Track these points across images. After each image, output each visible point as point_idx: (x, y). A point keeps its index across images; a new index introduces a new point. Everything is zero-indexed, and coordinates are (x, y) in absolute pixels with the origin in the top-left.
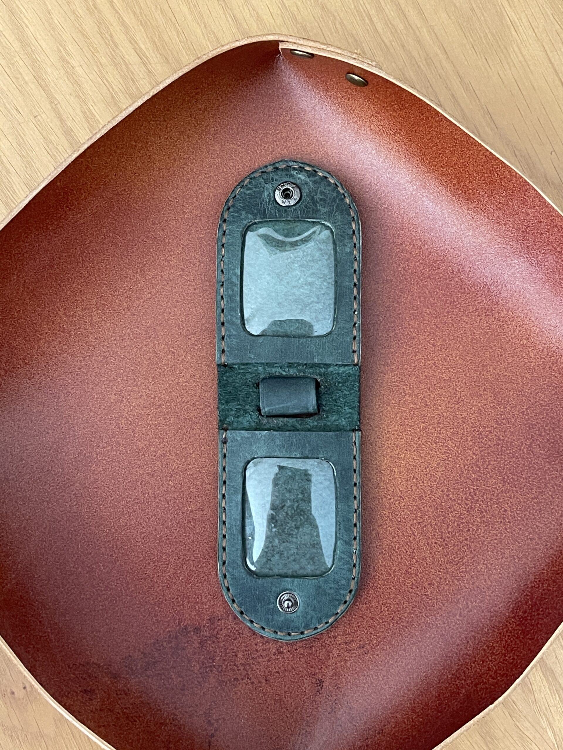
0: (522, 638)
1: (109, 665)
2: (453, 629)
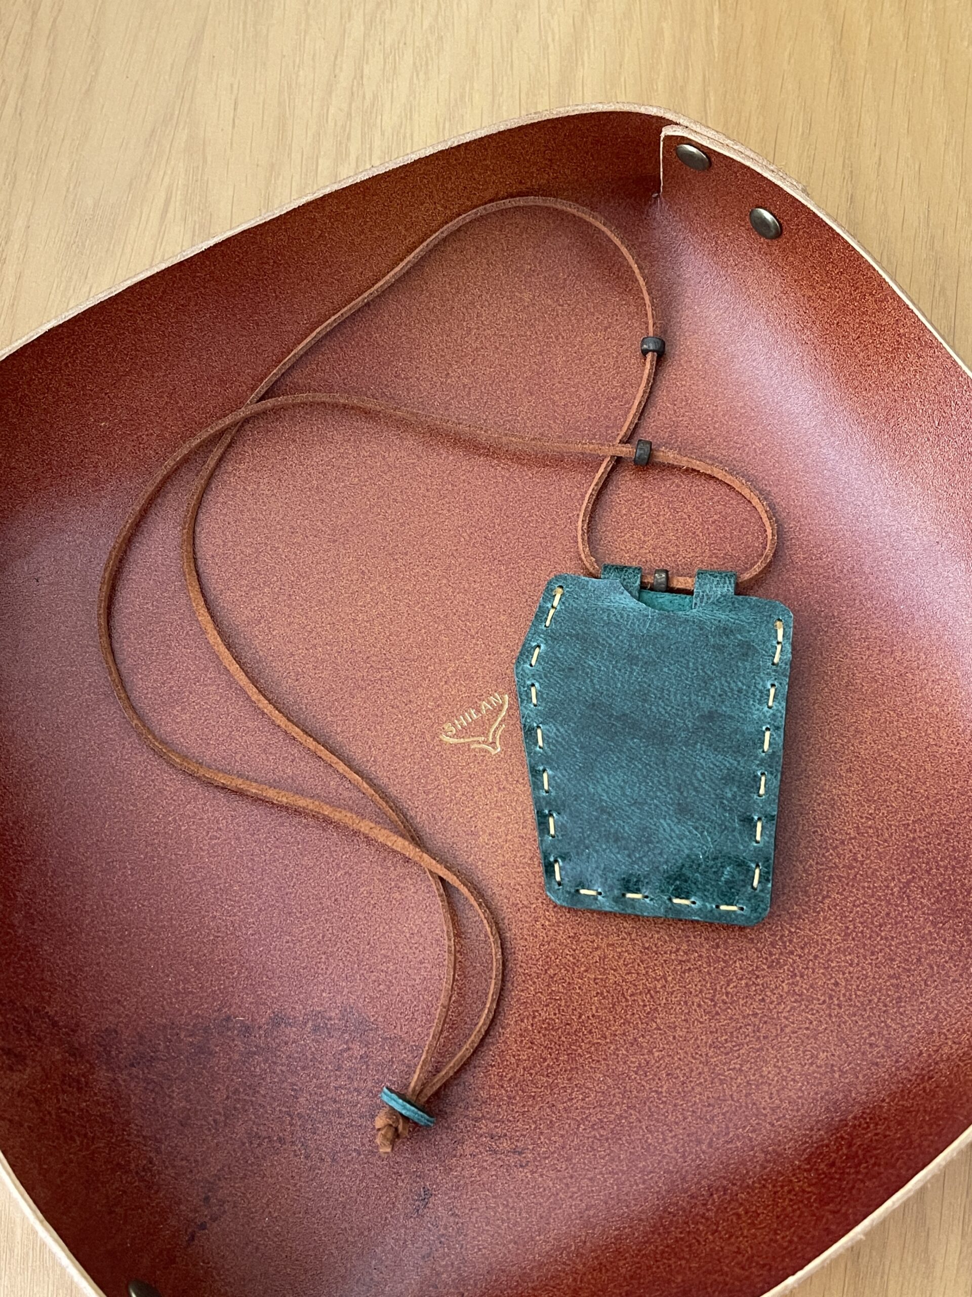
2: (690, 1165)
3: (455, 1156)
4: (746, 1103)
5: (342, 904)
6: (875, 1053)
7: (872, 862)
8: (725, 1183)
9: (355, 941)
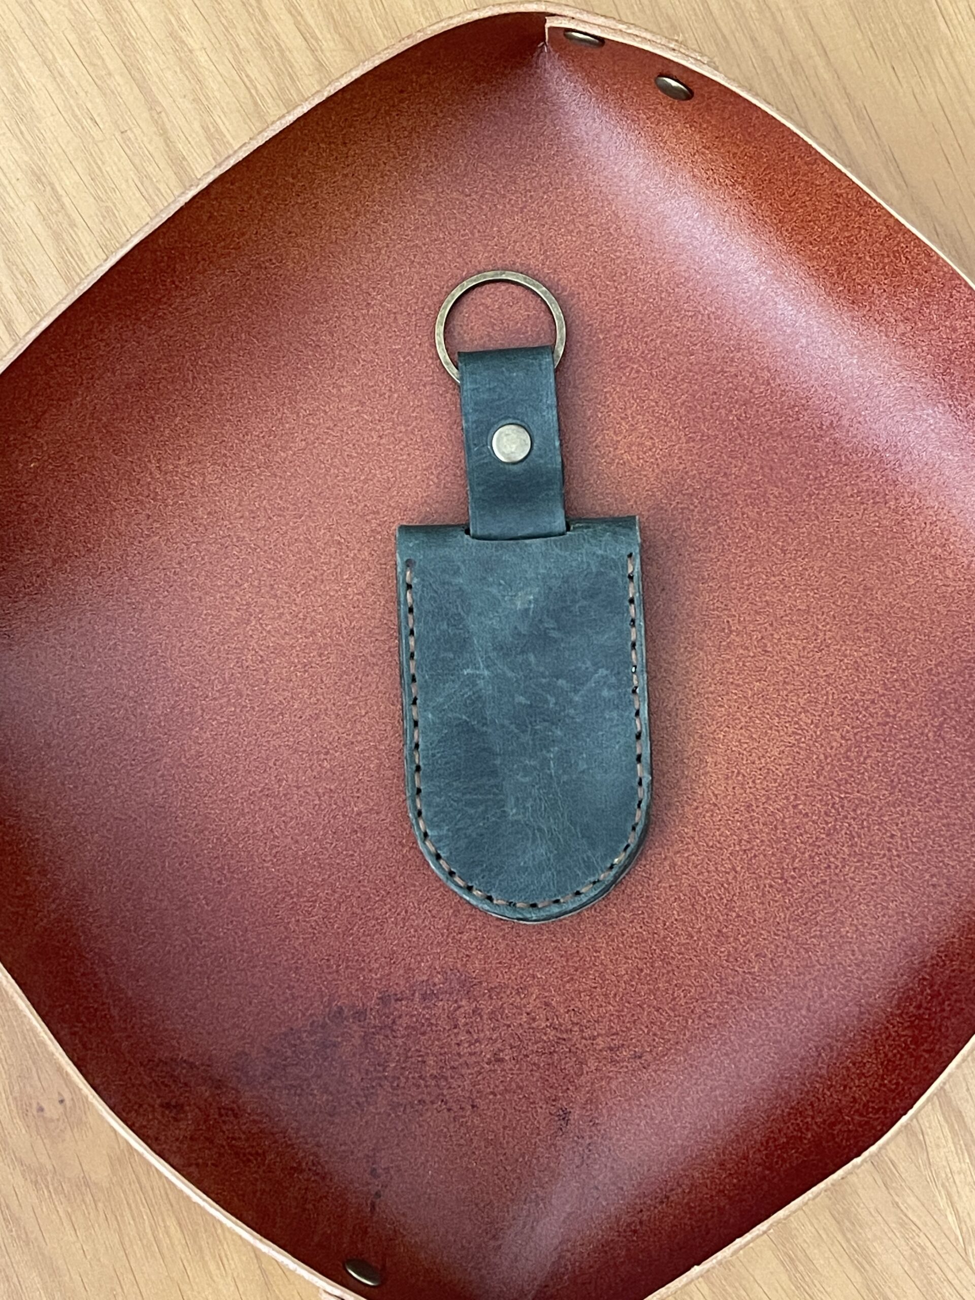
0: (914, 1050)
1: (208, 1066)
2: (794, 1032)
3: (582, 1074)
7: (903, 714)
8: (829, 1040)
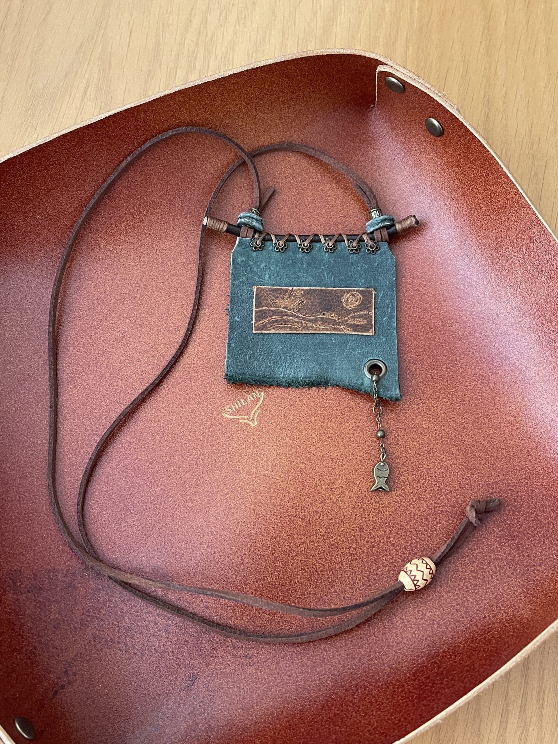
0: (416, 702)
3: (212, 657)
4: (382, 639)
5: (158, 507)
6: (459, 615)
9: (164, 529)
